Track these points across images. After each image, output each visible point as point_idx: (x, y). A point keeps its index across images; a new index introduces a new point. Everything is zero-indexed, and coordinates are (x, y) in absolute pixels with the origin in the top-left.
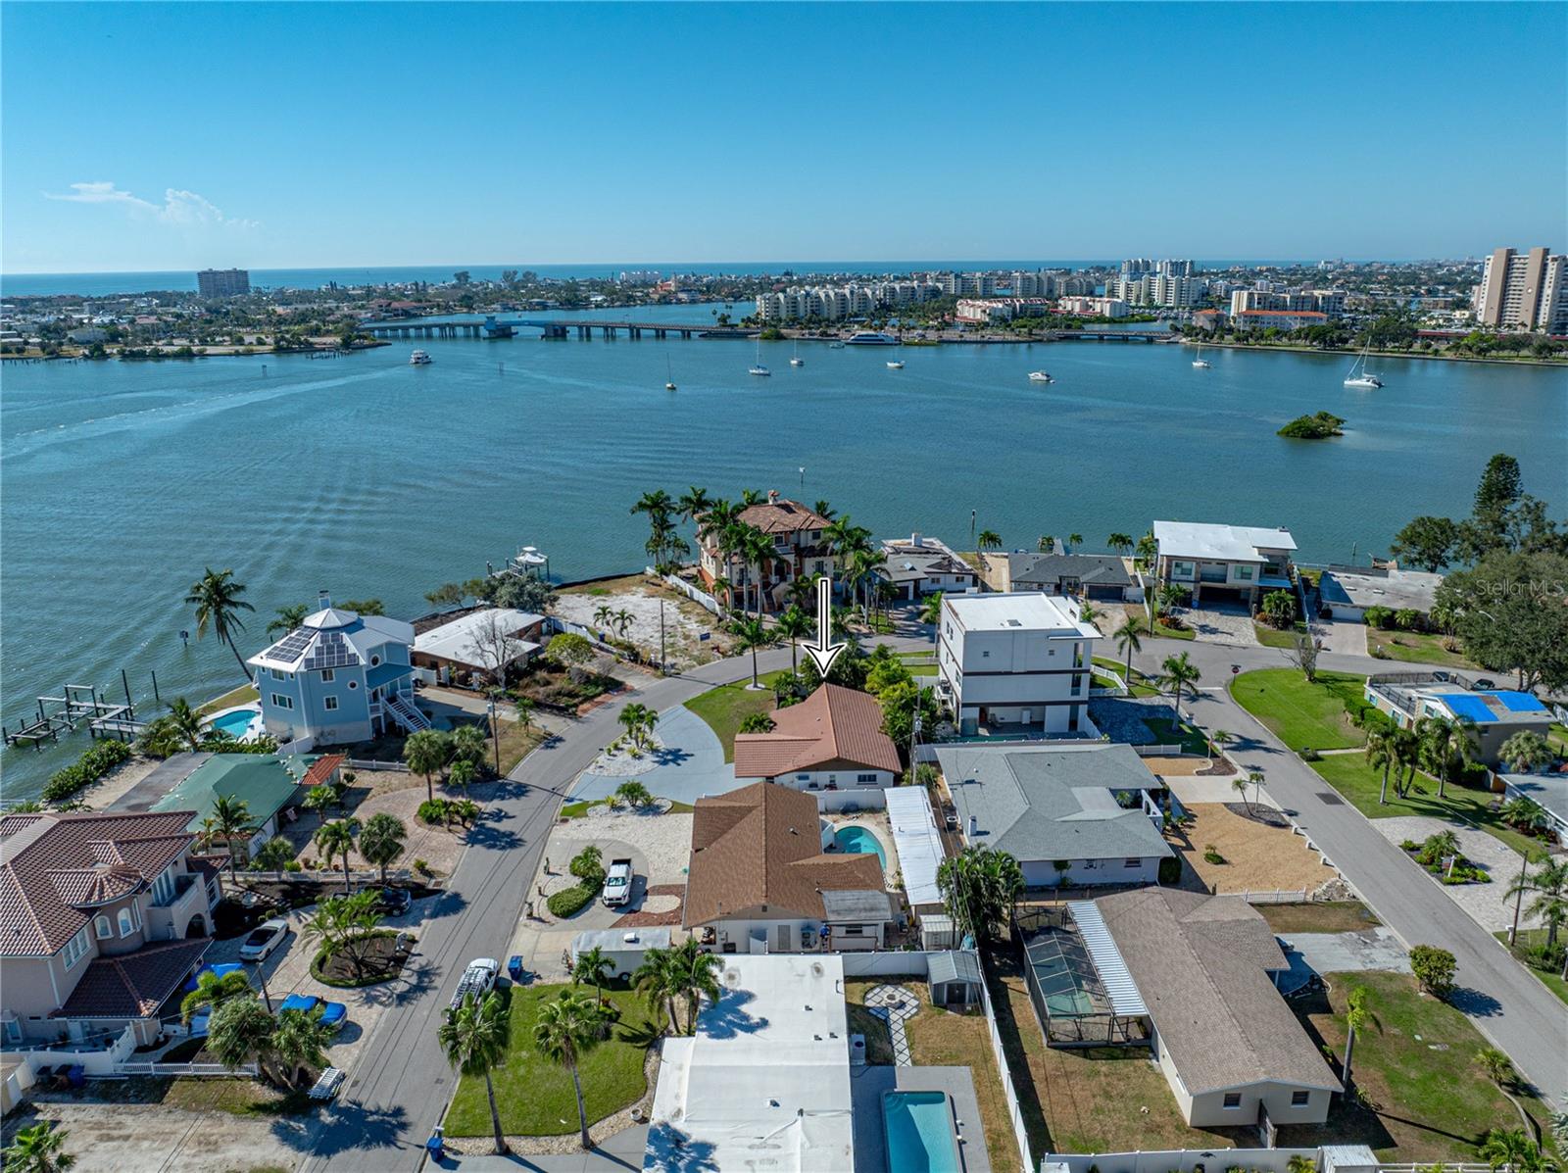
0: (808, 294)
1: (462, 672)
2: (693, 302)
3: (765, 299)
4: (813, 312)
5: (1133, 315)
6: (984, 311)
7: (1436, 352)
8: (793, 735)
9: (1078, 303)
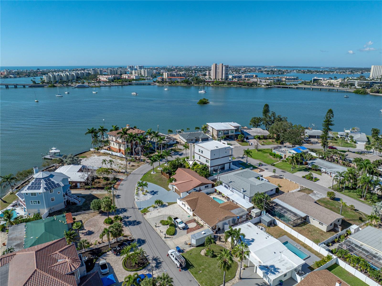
0: (58, 75)
1: (74, 184)
2: (15, 77)
3: (46, 76)
4: (60, 79)
5: (140, 79)
6: (107, 78)
7: (209, 85)
8: (183, 181)
9: (127, 76)
